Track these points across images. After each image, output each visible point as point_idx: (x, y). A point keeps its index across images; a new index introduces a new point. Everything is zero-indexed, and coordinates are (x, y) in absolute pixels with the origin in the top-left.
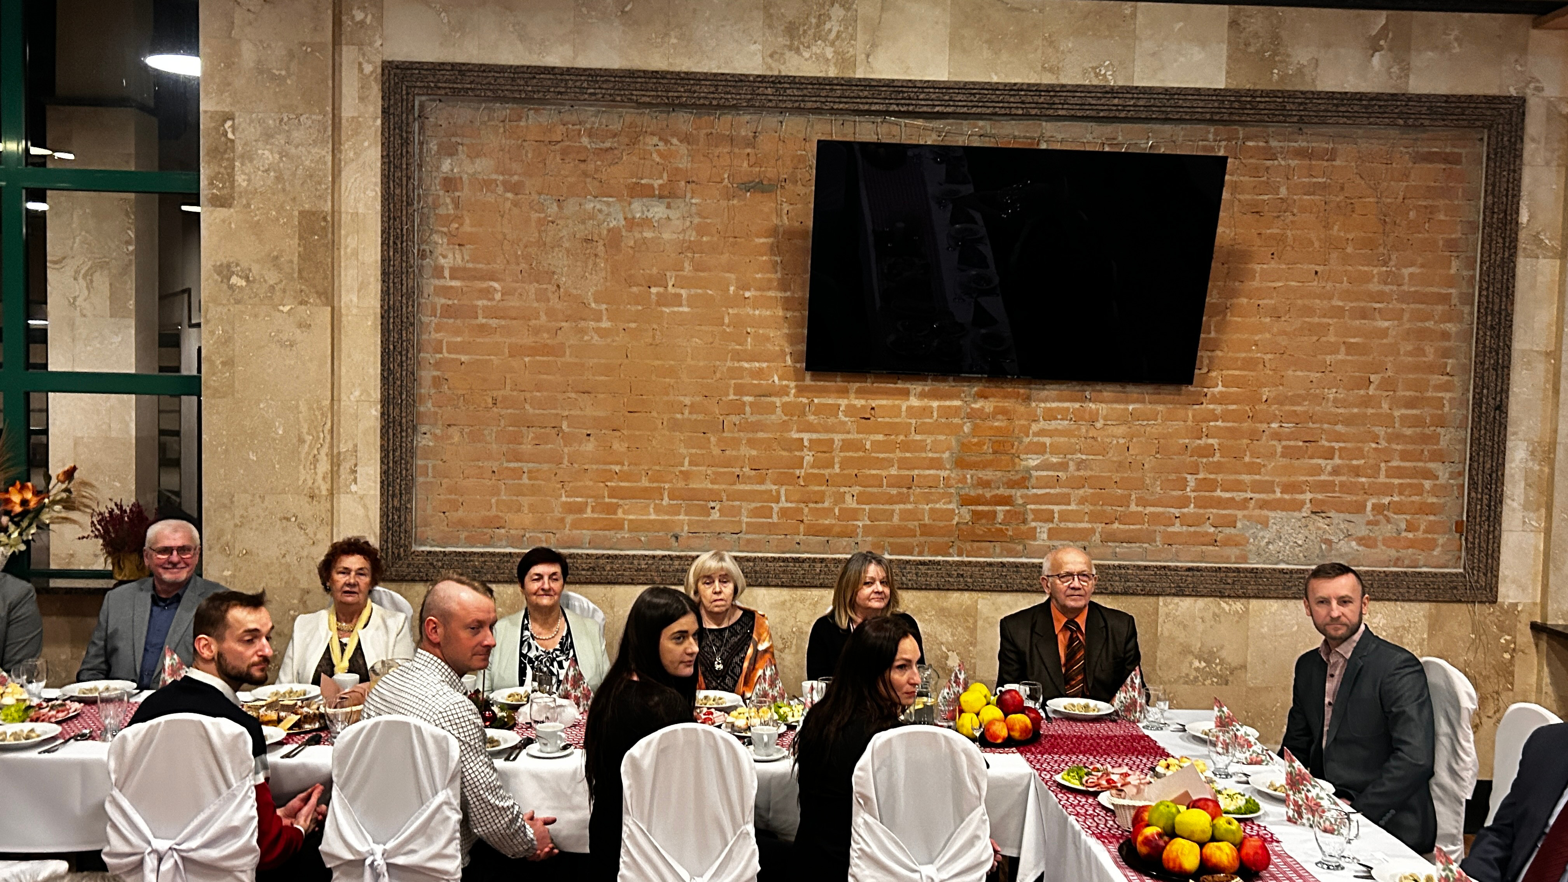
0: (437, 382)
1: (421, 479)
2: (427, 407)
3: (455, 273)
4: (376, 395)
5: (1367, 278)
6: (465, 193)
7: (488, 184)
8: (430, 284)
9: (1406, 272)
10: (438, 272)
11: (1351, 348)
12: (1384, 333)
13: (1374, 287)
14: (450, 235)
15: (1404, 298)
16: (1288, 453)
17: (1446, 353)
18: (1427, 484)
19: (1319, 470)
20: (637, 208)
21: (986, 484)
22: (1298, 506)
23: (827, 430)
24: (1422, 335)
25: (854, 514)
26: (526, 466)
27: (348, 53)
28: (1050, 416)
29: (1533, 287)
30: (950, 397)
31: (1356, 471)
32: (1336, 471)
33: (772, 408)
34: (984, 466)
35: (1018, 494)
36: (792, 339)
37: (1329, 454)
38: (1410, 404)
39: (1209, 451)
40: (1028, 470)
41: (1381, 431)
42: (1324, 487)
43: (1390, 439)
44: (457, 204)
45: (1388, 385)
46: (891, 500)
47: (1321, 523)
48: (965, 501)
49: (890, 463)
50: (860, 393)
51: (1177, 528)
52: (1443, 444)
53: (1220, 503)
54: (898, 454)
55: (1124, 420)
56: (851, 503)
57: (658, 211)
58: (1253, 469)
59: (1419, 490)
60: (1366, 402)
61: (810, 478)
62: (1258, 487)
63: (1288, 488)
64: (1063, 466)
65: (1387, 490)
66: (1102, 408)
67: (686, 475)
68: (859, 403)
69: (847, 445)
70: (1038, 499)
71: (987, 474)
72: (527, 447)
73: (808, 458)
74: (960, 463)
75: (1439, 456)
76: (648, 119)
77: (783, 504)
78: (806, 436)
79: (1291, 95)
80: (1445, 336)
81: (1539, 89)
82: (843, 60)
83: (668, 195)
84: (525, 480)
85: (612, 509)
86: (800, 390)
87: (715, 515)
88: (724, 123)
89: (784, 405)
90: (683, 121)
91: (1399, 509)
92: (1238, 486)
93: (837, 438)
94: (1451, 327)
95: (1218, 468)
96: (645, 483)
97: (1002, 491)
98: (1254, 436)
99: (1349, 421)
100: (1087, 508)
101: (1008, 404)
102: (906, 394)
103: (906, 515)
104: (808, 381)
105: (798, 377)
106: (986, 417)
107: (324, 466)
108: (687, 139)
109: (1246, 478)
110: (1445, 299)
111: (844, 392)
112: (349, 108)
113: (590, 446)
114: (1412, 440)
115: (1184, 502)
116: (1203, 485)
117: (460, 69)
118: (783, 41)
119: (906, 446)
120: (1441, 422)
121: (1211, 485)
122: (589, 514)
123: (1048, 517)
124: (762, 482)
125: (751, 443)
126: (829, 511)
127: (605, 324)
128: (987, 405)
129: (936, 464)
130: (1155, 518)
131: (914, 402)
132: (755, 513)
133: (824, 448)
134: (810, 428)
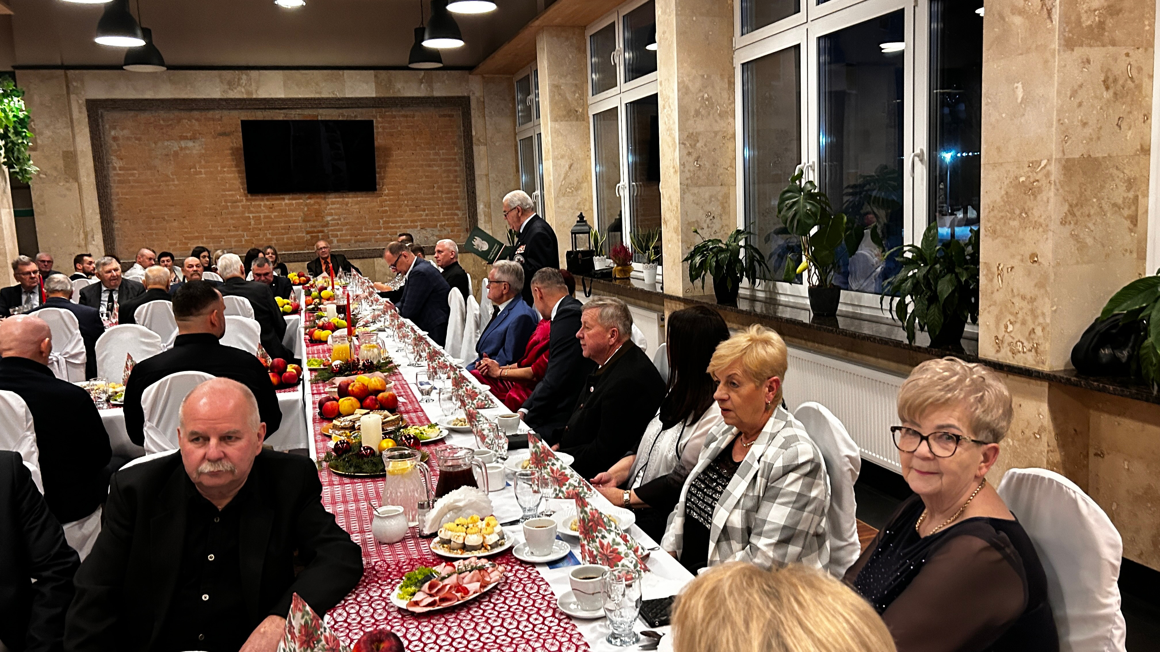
0: (119, 205)
1: (117, 238)
2: (116, 214)
3: (121, 169)
4: (98, 211)
5: (429, 154)
6: (121, 142)
7: (128, 138)
8: (112, 173)
9: (441, 152)
10: (114, 169)
11: (427, 177)
12: (437, 171)
13: (432, 157)
14: (117, 156)
15: (442, 160)
16: (410, 210)
17: (456, 177)
18: (456, 217)
19: (422, 215)
20: (183, 144)
21: (315, 227)
22: (416, 227)
23: (257, 212)
24: (449, 171)
25: (271, 240)
26: (154, 232)
27: (73, 97)
28: (333, 203)
29: (479, 155)
30: (299, 199)
31: (433, 215)
32: (427, 215)
33: (238, 207)
34: (313, 221)
35: (325, 229)
36: (242, 183)
37: (424, 210)
38: (447, 193)
39: (386, 212)
40: (328, 221)
41: (439, 202)
42: (423, 220)
43: (442, 204)
44: (118, 145)
45: (440, 188)
46: (283, 234)
47: (424, 232)
48: (308, 233)
49: (281, 222)
50: (268, 200)
51: (378, 236)
52: (459, 205)
53: (391, 228)
54: (283, 219)
55: (357, 203)
56: (269, 236)
57: (190, 144)
58: (402, 216)
59: (453, 219)
60: (433, 193)
61: (254, 228)
62: (402, 222)
63: (412, 222)
64: (340, 219)
65: (444, 220)
66: (350, 200)
67: (211, 231)
68: (268, 203)
69: (265, 217)
70: (332, 230)
71: (315, 224)
72: (154, 225)
73: (253, 222)
74: (304, 221)
75: (458, 209)
76: (183, 114)
77: (246, 238)
78: (251, 215)
79: (397, 98)
80: (456, 171)
81: (474, 94)
82: (248, 93)
83: (193, 138)
84: (154, 236)
85: (187, 244)
86: (247, 200)
87: (223, 243)
88: (210, 114)
89: (242, 206)
90: (196, 114)
91: (448, 226)
92: (397, 222)
93: (262, 215)
94: (457, 168)
95: (390, 216)
96: (197, 234)
97: (320, 229)
98: (400, 206)
99: (429, 200)
100: (349, 232)
101: (319, 200)
102: (284, 199)
103: (288, 239)
104: (249, 197)
105: (246, 196)
106: (312, 205)
107: (82, 236)
108: (197, 120)
109: (398, 219)
110: (454, 159)
111: (262, 200)
112: (76, 114)
113: (175, 224)
114: (449, 204)
115: (380, 228)
116: (385, 222)
117: (114, 101)
118: (226, 87)
119: (286, 216)
120: (457, 198)
121: (388, 222)
122: (178, 246)
123: (337, 236)
124: (237, 231)
125: (232, 218)
126: (262, 239)
127: (176, 182)
128: (312, 201)
129: (296, 221)
130: (371, 234)
131: (287, 201)
132: (237, 241)
133: (257, 219)
134: (252, 212)
